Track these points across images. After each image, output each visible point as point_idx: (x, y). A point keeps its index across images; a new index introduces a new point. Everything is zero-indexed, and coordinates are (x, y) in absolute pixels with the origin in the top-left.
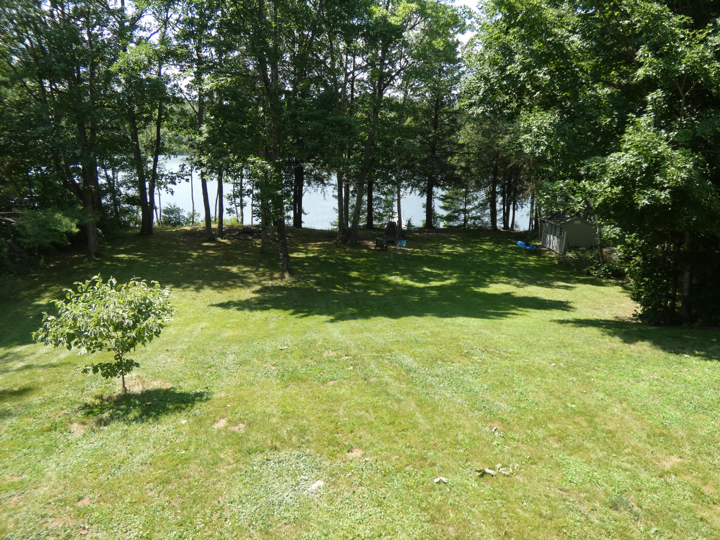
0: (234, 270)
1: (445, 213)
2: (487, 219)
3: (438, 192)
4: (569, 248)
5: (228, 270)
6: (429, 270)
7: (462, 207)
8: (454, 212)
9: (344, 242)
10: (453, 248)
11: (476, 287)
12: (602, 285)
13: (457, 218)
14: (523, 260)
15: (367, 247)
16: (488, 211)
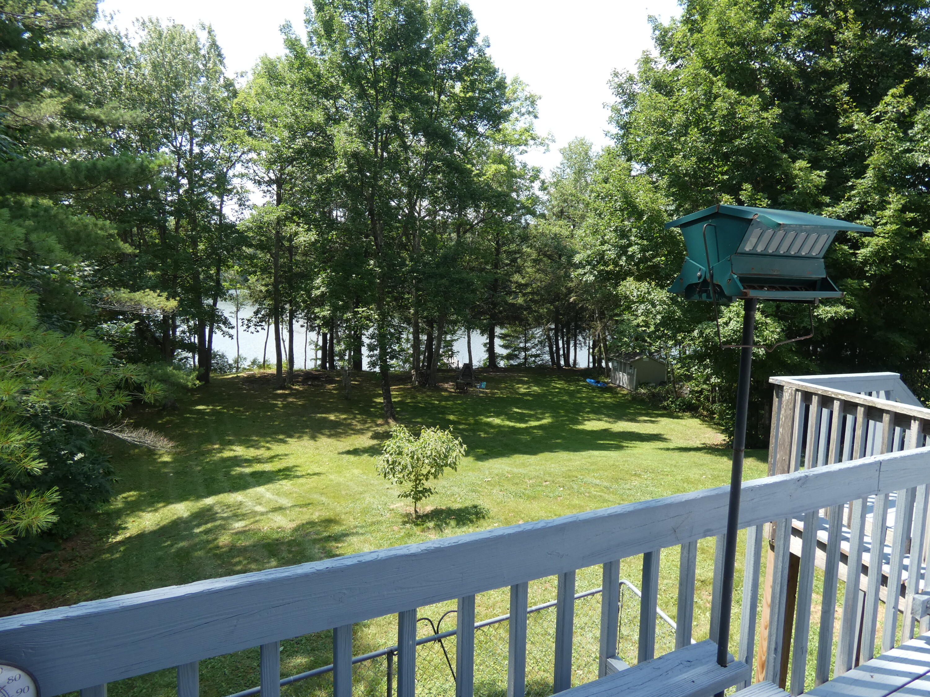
0: (332, 417)
1: (505, 352)
2: (547, 357)
3: (498, 331)
4: (640, 384)
5: (325, 418)
6: (520, 411)
7: (522, 345)
8: (514, 351)
9: (423, 384)
10: (528, 388)
11: (574, 424)
12: (678, 417)
13: (516, 356)
14: (599, 398)
15: (446, 390)
16: (547, 349)
